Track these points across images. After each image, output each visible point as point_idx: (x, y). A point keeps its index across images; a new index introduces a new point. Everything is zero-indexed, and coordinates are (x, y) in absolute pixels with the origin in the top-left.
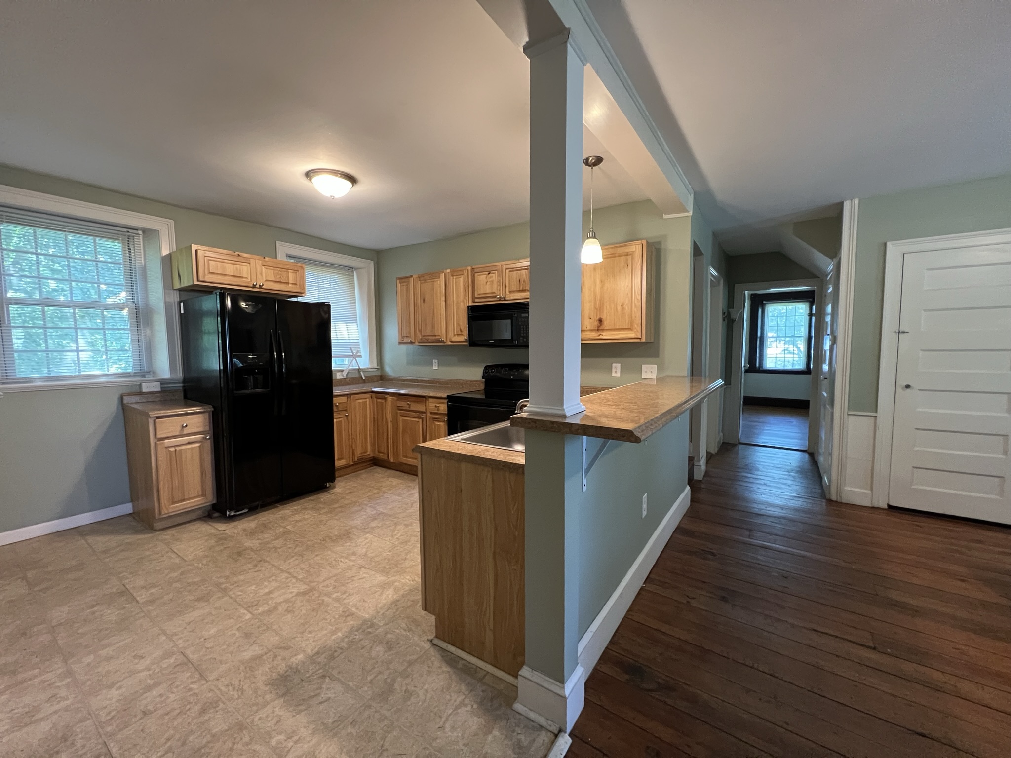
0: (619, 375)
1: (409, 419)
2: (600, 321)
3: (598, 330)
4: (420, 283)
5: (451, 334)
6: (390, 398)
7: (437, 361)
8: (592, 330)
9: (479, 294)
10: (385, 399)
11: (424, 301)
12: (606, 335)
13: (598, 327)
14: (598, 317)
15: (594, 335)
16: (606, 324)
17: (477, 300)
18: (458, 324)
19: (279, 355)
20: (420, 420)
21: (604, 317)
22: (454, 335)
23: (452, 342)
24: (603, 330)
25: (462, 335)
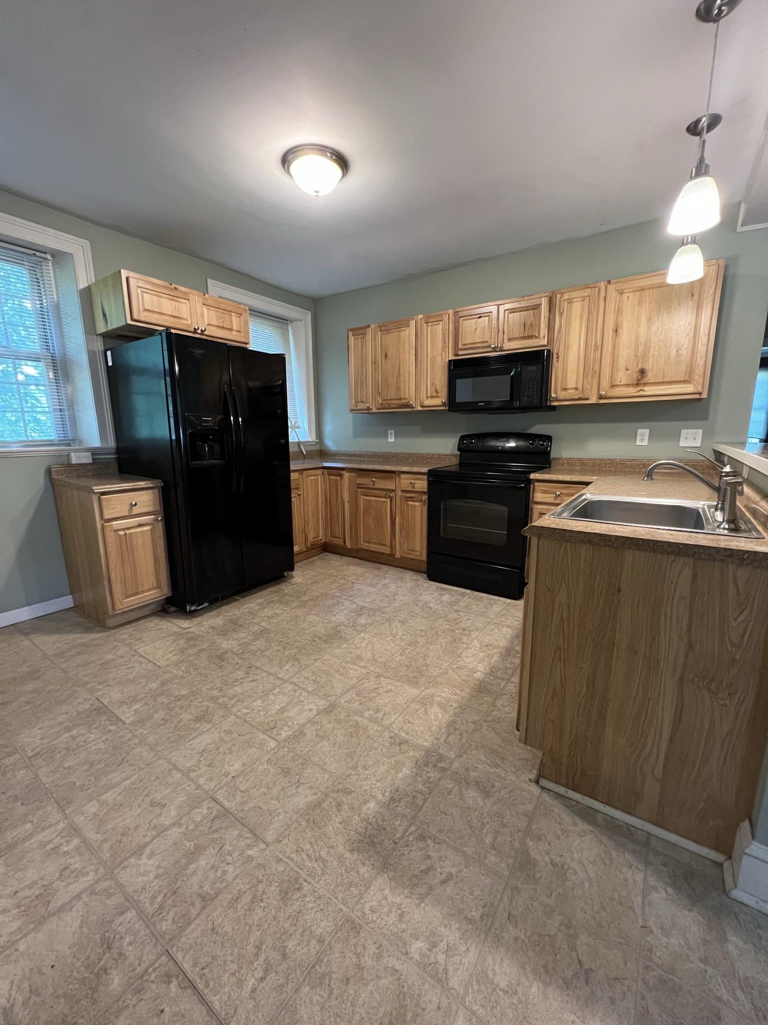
0: (646, 443)
1: (372, 498)
2: (642, 372)
3: (637, 385)
4: (381, 335)
5: (423, 396)
6: (346, 475)
7: (393, 431)
8: (627, 385)
9: (464, 345)
10: (341, 476)
11: (386, 356)
12: (649, 390)
13: (639, 380)
14: (640, 367)
15: (631, 391)
16: (650, 377)
17: (460, 353)
18: (433, 384)
19: (236, 420)
20: (388, 500)
21: (648, 366)
22: (427, 398)
23: (422, 406)
24: (645, 384)
25: (437, 397)
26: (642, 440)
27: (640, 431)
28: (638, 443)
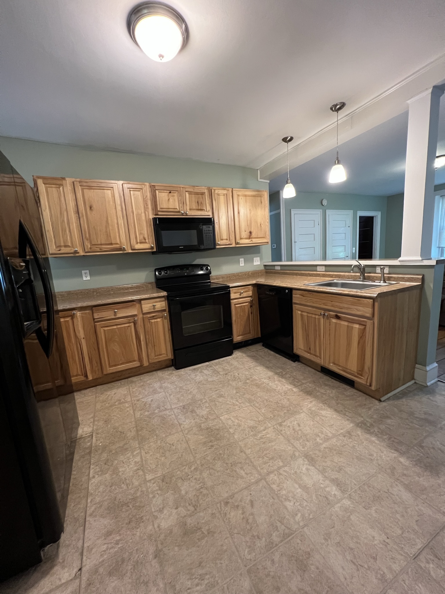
0: (243, 265)
2: (251, 233)
3: (249, 238)
4: (82, 190)
5: (133, 241)
6: (78, 314)
7: (87, 271)
8: (246, 238)
9: (162, 208)
11: (91, 208)
12: (255, 241)
13: (250, 236)
14: (249, 231)
15: (247, 241)
16: (253, 235)
17: (159, 213)
18: (140, 234)
20: (132, 324)
21: (252, 231)
22: (137, 243)
23: (132, 250)
24: (252, 238)
25: (146, 242)
26: (242, 263)
27: (241, 259)
28: (241, 265)
